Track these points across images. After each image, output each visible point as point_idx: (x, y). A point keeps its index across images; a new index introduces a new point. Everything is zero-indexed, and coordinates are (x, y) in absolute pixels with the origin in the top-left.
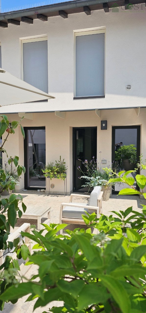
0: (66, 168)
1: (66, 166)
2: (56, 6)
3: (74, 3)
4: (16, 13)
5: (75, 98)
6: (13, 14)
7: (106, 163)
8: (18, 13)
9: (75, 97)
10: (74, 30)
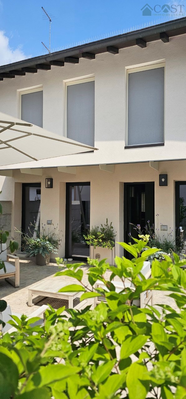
0: (114, 235)
1: (114, 232)
2: (103, 42)
3: (124, 37)
4: (59, 54)
5: (126, 148)
6: (56, 55)
7: (166, 229)
8: (61, 53)
9: (127, 146)
10: (126, 66)
